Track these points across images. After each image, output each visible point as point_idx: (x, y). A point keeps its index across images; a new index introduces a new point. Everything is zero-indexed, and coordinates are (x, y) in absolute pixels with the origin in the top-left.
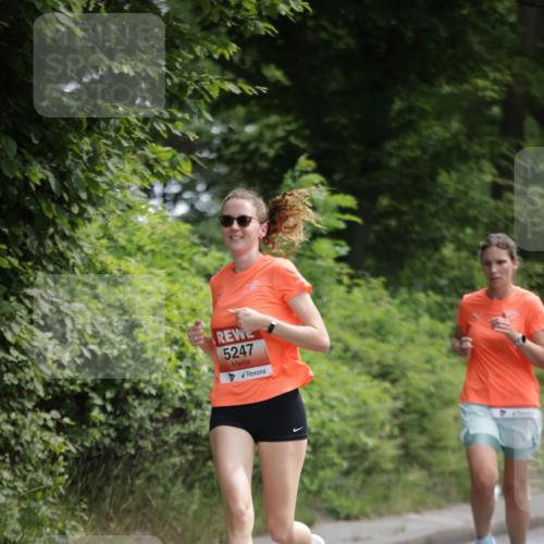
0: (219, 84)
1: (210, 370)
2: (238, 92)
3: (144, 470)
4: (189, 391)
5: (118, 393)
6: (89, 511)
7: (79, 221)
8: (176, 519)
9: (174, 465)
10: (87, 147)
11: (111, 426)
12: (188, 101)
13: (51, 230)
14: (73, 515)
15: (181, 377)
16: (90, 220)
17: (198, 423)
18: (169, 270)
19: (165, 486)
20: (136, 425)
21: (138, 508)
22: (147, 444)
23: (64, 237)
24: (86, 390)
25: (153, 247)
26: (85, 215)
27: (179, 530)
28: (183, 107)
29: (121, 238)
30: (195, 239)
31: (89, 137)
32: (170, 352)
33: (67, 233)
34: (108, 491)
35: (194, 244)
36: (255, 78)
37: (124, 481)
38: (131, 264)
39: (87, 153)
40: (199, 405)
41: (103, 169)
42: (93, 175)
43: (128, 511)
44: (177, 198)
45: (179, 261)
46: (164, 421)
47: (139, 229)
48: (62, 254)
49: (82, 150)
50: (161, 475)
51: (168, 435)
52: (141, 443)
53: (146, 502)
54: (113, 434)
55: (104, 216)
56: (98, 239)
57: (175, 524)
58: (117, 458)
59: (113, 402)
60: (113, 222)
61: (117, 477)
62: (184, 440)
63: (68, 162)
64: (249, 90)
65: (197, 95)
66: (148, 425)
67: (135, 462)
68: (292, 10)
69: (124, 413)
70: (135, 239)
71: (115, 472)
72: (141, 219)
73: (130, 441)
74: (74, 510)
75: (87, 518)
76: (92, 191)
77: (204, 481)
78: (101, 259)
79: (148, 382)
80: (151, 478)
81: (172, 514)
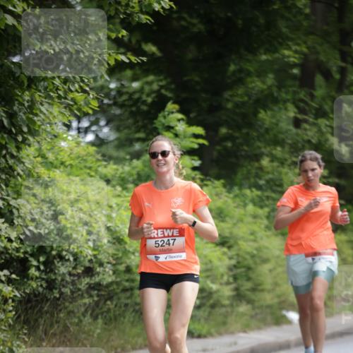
0: (115, 56)
1: (109, 242)
2: (127, 61)
3: (66, 308)
4: (95, 256)
5: (48, 258)
6: (29, 335)
7: (23, 146)
8: (85, 339)
9: (85, 304)
10: (27, 98)
11: (43, 279)
13: (4, 152)
14: (18, 338)
15: (89, 247)
16: (29, 145)
17: (101, 276)
18: (82, 177)
19: (79, 317)
20: (60, 278)
21: (62, 332)
22: (67, 291)
23: (13, 156)
24: (27, 256)
25: (72, 162)
26: (27, 142)
29: (51, 156)
30: (99, 157)
31: (29, 91)
33: (15, 154)
34: (41, 321)
35: (98, 160)
36: (138, 52)
37: (52, 315)
38: (57, 174)
39: (28, 102)
40: (101, 265)
41: (38, 112)
42: (31, 116)
43: (54, 334)
44: (87, 130)
45: (88, 171)
46: (79, 276)
47: (62, 151)
48: (11, 167)
49: (24, 100)
50: (76, 311)
51: (81, 284)
52: (63, 290)
53: (66, 328)
54: (44, 285)
55: (38, 142)
56: (35, 157)
59: (44, 263)
60: (45, 146)
61: (47, 312)
62: (91, 287)
63: (15, 108)
64: (133, 59)
66: (68, 278)
67: (59, 302)
68: (163, 8)
69: (52, 271)
70: (59, 157)
71: (45, 309)
72: (63, 144)
73: (56, 289)
74: (19, 334)
75: (27, 339)
76: (32, 126)
77: (105, 314)
78: (37, 171)
79: (67, 251)
80: (70, 313)
81: (83, 336)
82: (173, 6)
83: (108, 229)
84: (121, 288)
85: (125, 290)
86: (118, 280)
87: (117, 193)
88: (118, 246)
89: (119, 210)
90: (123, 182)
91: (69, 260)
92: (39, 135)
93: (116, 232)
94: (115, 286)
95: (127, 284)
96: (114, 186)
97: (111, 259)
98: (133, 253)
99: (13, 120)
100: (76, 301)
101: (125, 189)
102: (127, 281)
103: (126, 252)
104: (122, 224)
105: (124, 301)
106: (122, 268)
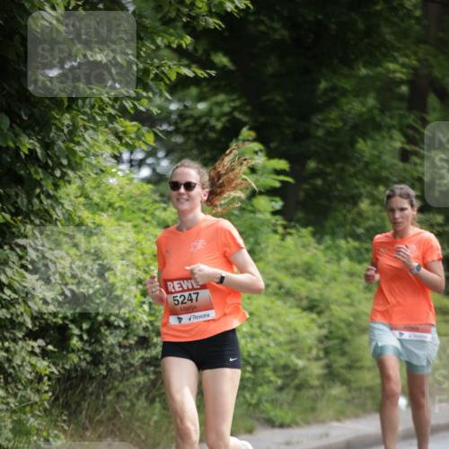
0: (176, 69)
2: (191, 75)
3: (115, 388)
4: (151, 322)
5: (93, 324)
6: (69, 422)
7: (61, 183)
8: (140, 428)
9: (139, 384)
10: (67, 122)
11: (87, 352)
12: (151, 83)
13: (38, 191)
14: (56, 426)
15: (144, 311)
16: (69, 182)
17: (159, 348)
18: (136, 223)
19: (131, 401)
20: (107, 351)
21: (110, 419)
22: (116, 366)
23: (49, 196)
24: (67, 322)
25: (122, 203)
26: (66, 178)
27: (143, 437)
28: (146, 87)
29: (96, 197)
30: (156, 197)
31: (69, 113)
33: (51, 192)
34: (85, 405)
35: (155, 201)
36: (206, 64)
37: (98, 397)
38: (104, 218)
39: (68, 127)
40: (158, 334)
41: (80, 140)
42: (72, 145)
43: (101, 422)
44: (141, 163)
45: (143, 215)
46: (130, 347)
47: (110, 189)
48: (46, 211)
49: (63, 124)
50: (127, 392)
51: (133, 358)
52: (111, 365)
53: (116, 413)
54: (89, 359)
55: (81, 178)
56: (77, 197)
57: (139, 431)
58: (92, 378)
59: (89, 332)
60: (89, 185)
61: (91, 394)
62: (147, 362)
63: (52, 135)
64: (201, 73)
66: (118, 351)
67: (107, 381)
68: (236, 7)
69: (98, 341)
70: (107, 197)
71: (90, 390)
72: (112, 181)
73: (103, 364)
75: (66, 428)
76: (72, 158)
77: (163, 397)
78: (79, 214)
80: (120, 394)
81: (137, 424)
82: (249, 5)
91: (119, 327)
99: (49, 152)
100: (128, 380)
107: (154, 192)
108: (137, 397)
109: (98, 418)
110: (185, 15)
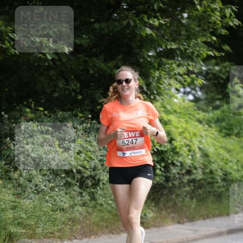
0: (205, 52)
1: (200, 156)
2: (213, 55)
3: (175, 192)
4: (192, 164)
5: (166, 164)
6: (155, 207)
8: (187, 210)
9: (186, 191)
10: (157, 75)
11: (163, 176)
12: (195, 58)
14: (149, 208)
15: (189, 159)
16: (157, 101)
17: (195, 175)
18: (186, 119)
19: (183, 198)
20: (172, 176)
21: (173, 206)
22: (176, 183)
24: (155, 163)
25: (181, 111)
26: (156, 99)
27: (188, 214)
28: (192, 60)
29: (169, 107)
30: (196, 108)
31: (158, 71)
32: (185, 149)
34: (162, 199)
35: (195, 110)
36: (220, 50)
37: (168, 196)
38: (172, 118)
39: (157, 77)
40: (196, 169)
41: (163, 83)
42: (158, 85)
43: (169, 207)
44: (188, 93)
45: (189, 116)
46: (183, 174)
47: (175, 104)
49: (155, 76)
50: (181, 194)
51: (184, 179)
53: (175, 204)
54: (164, 179)
55: (162, 99)
56: (160, 108)
57: (186, 212)
58: (165, 188)
59: (164, 167)
60: (166, 102)
61: (165, 195)
62: (190, 181)
63: (150, 80)
64: (217, 54)
65: (198, 56)
66: (177, 176)
67: (172, 189)
68: (235, 24)
69: (168, 171)
70: (173, 108)
71: (165, 193)
73: (170, 181)
74: (149, 206)
75: (154, 209)
76: (159, 91)
77: (197, 197)
79: (177, 160)
80: (178, 195)
81: (185, 208)
82: (241, 24)
83: (200, 148)
84: (207, 182)
85: (209, 183)
86: (205, 177)
87: (205, 128)
88: (205, 158)
89: (206, 138)
90: (209, 123)
91: (177, 166)
92: (163, 95)
93: (204, 151)
94: (203, 181)
95: (210, 180)
96: (203, 125)
97: (201, 166)
98: (214, 163)
99: (149, 88)
100: (181, 189)
101: (210, 126)
102: (210, 178)
103: (210, 162)
104: (208, 146)
105: (208, 189)
106: (207, 171)
107: (194, 106)
108: (186, 196)
109: (168, 205)
110: (211, 28)
